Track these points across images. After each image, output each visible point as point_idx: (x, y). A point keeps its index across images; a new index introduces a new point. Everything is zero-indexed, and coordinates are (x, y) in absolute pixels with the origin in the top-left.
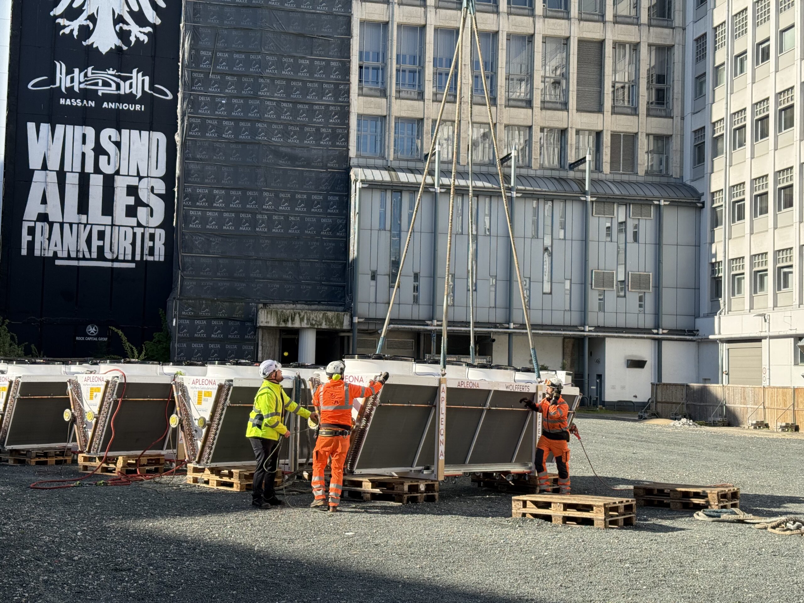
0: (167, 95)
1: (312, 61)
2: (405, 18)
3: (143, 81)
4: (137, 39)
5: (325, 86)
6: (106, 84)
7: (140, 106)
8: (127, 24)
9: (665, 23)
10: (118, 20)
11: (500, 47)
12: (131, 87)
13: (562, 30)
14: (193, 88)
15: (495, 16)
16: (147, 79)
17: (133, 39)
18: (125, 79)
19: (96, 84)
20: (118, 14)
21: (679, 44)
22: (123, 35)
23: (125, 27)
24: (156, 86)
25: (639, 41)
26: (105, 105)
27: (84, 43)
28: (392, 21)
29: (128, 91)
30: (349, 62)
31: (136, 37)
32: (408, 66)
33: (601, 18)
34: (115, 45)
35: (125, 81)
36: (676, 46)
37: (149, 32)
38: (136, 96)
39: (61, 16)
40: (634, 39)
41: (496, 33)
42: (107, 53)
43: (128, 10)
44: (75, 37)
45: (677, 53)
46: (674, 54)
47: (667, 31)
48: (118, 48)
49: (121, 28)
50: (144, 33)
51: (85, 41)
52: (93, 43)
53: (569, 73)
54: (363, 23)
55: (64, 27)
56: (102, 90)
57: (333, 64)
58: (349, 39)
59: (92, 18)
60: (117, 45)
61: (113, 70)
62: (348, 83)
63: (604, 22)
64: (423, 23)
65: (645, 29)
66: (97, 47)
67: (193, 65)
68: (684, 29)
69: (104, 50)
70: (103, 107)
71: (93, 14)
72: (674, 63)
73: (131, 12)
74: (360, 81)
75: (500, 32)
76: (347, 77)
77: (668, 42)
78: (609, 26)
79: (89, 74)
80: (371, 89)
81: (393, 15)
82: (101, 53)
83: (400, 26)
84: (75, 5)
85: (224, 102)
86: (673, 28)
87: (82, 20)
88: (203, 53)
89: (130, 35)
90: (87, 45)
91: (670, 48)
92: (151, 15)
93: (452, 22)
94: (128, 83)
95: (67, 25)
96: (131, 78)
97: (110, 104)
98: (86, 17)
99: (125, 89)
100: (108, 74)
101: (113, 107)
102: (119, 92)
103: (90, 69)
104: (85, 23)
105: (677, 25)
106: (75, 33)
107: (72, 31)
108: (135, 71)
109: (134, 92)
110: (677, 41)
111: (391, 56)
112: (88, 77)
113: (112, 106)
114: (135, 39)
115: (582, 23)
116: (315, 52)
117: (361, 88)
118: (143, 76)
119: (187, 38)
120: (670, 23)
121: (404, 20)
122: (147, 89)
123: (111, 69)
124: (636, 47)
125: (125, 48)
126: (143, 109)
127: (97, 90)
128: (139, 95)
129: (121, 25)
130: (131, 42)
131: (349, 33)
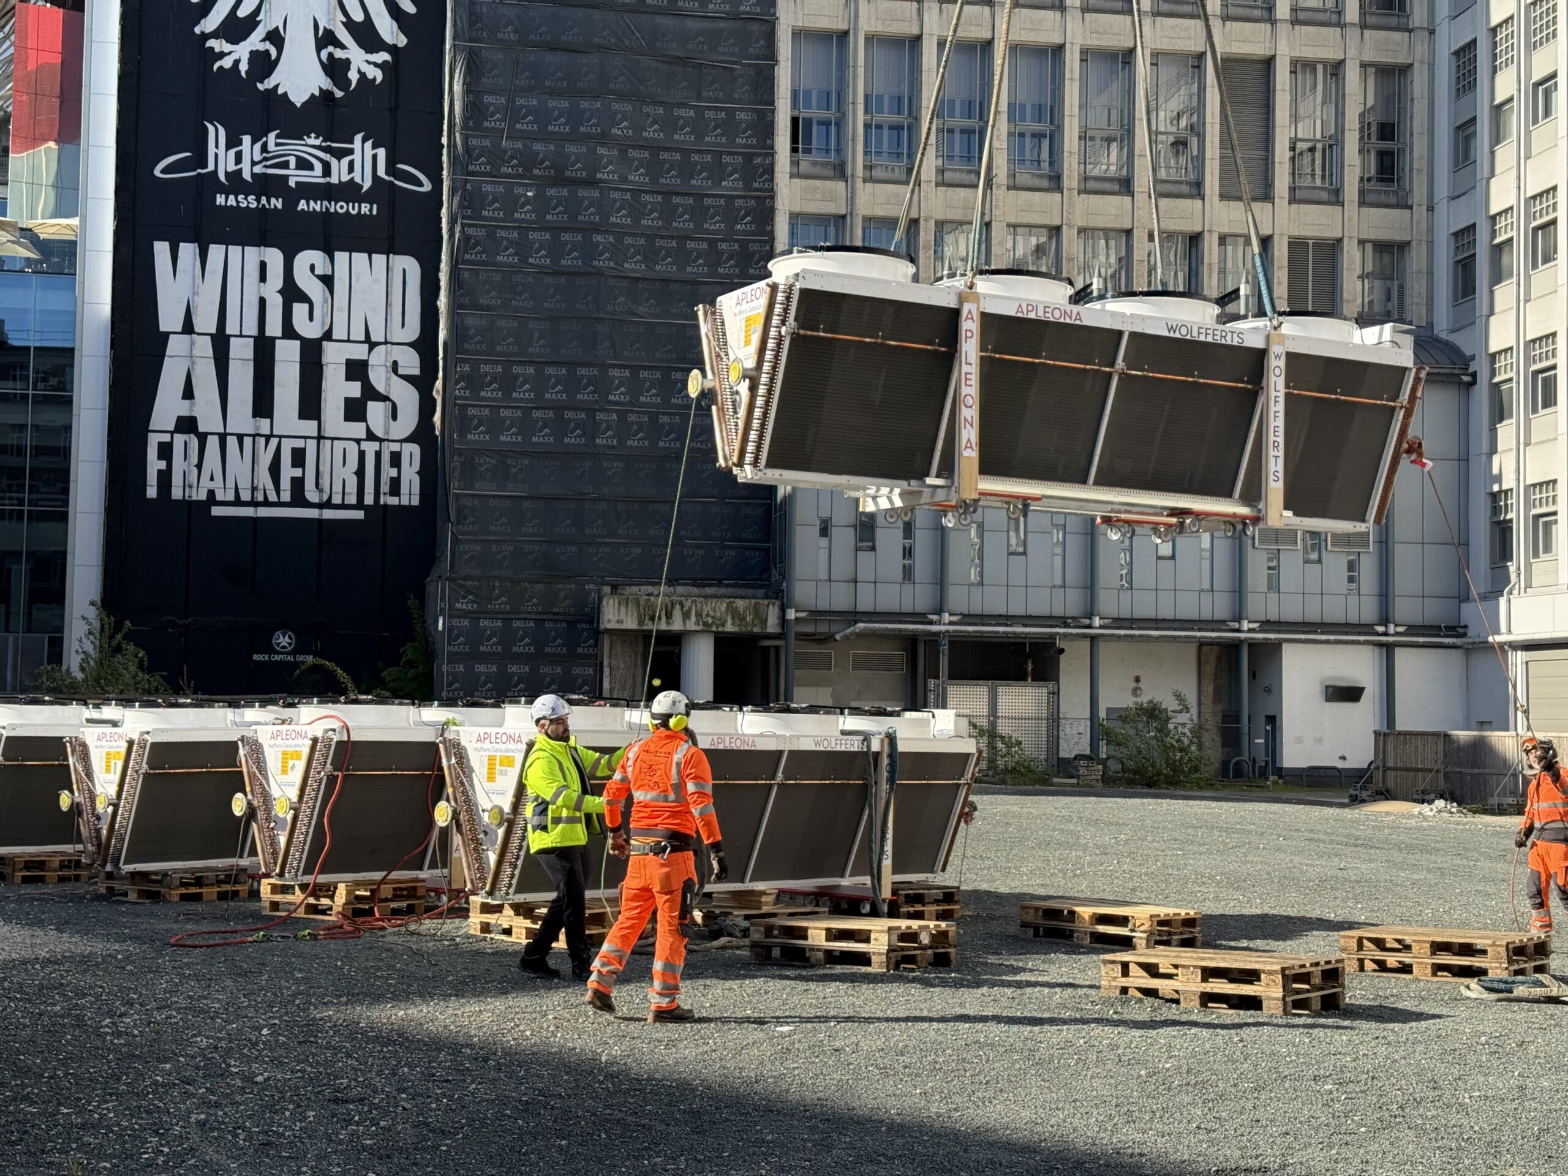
0: (421, 184)
1: (700, 111)
2: (880, 22)
3: (375, 157)
4: (362, 75)
5: (726, 159)
6: (304, 164)
7: (368, 206)
8: (343, 47)
9: (1394, 21)
10: (326, 39)
11: (1067, 76)
12: (351, 167)
13: (1190, 39)
14: (471, 168)
15: (1058, 14)
16: (381, 153)
17: (353, 76)
18: (340, 154)
19: (285, 165)
20: (325, 28)
21: (1422, 63)
22: (335, 69)
23: (339, 54)
24: (400, 166)
25: (1342, 57)
26: (302, 205)
27: (260, 86)
28: (856, 29)
29: (345, 178)
30: (773, 111)
31: (359, 71)
32: (887, 117)
33: (1266, 14)
34: (321, 89)
35: (339, 160)
36: (1416, 66)
37: (385, 62)
38: (361, 187)
39: (215, 35)
40: (1332, 54)
41: (1059, 49)
42: (304, 104)
43: (344, 20)
44: (243, 74)
45: (1418, 80)
46: (1412, 82)
47: (1396, 36)
48: (326, 95)
49: (331, 55)
50: (376, 65)
51: (262, 82)
52: (277, 86)
53: (1204, 123)
54: (798, 34)
55: (222, 55)
56: (295, 177)
57: (742, 116)
58: (772, 67)
59: (275, 37)
60: (324, 88)
61: (317, 138)
62: (770, 152)
63: (1273, 22)
64: (915, 31)
65: (1353, 34)
66: (285, 94)
67: (471, 123)
68: (1432, 32)
69: (298, 98)
70: (299, 208)
71: (277, 28)
72: (1412, 99)
73: (350, 24)
74: (794, 150)
75: (1068, 46)
76: (769, 142)
77: (1401, 59)
78: (1283, 29)
79: (271, 146)
80: (815, 163)
81: (857, 16)
82: (293, 104)
83: (870, 39)
84: (242, 13)
85: (530, 194)
86: (1410, 31)
87: (255, 41)
88: (488, 99)
89: (349, 69)
90: (266, 90)
91: (1404, 70)
92: (387, 29)
93: (973, 28)
94: (345, 161)
95: (226, 51)
96: (351, 152)
97: (312, 203)
98: (263, 36)
99: (340, 172)
100: (306, 145)
101: (318, 209)
102: (328, 179)
103: (272, 136)
104: (261, 47)
105: (1417, 24)
106: (244, 67)
107: (237, 62)
108: (358, 138)
109: (358, 180)
110: (1418, 56)
111: (854, 97)
112: (268, 152)
113: (316, 206)
114: (358, 76)
115: (1228, 23)
116: (705, 94)
117: (795, 163)
118: (374, 147)
119: (458, 71)
120: (1404, 20)
121: (879, 28)
122: (381, 172)
123: (313, 135)
124: (1336, 69)
125: (339, 94)
126: (375, 212)
127: (286, 177)
128: (367, 184)
129: (330, 49)
130: (350, 81)
131: (771, 55)
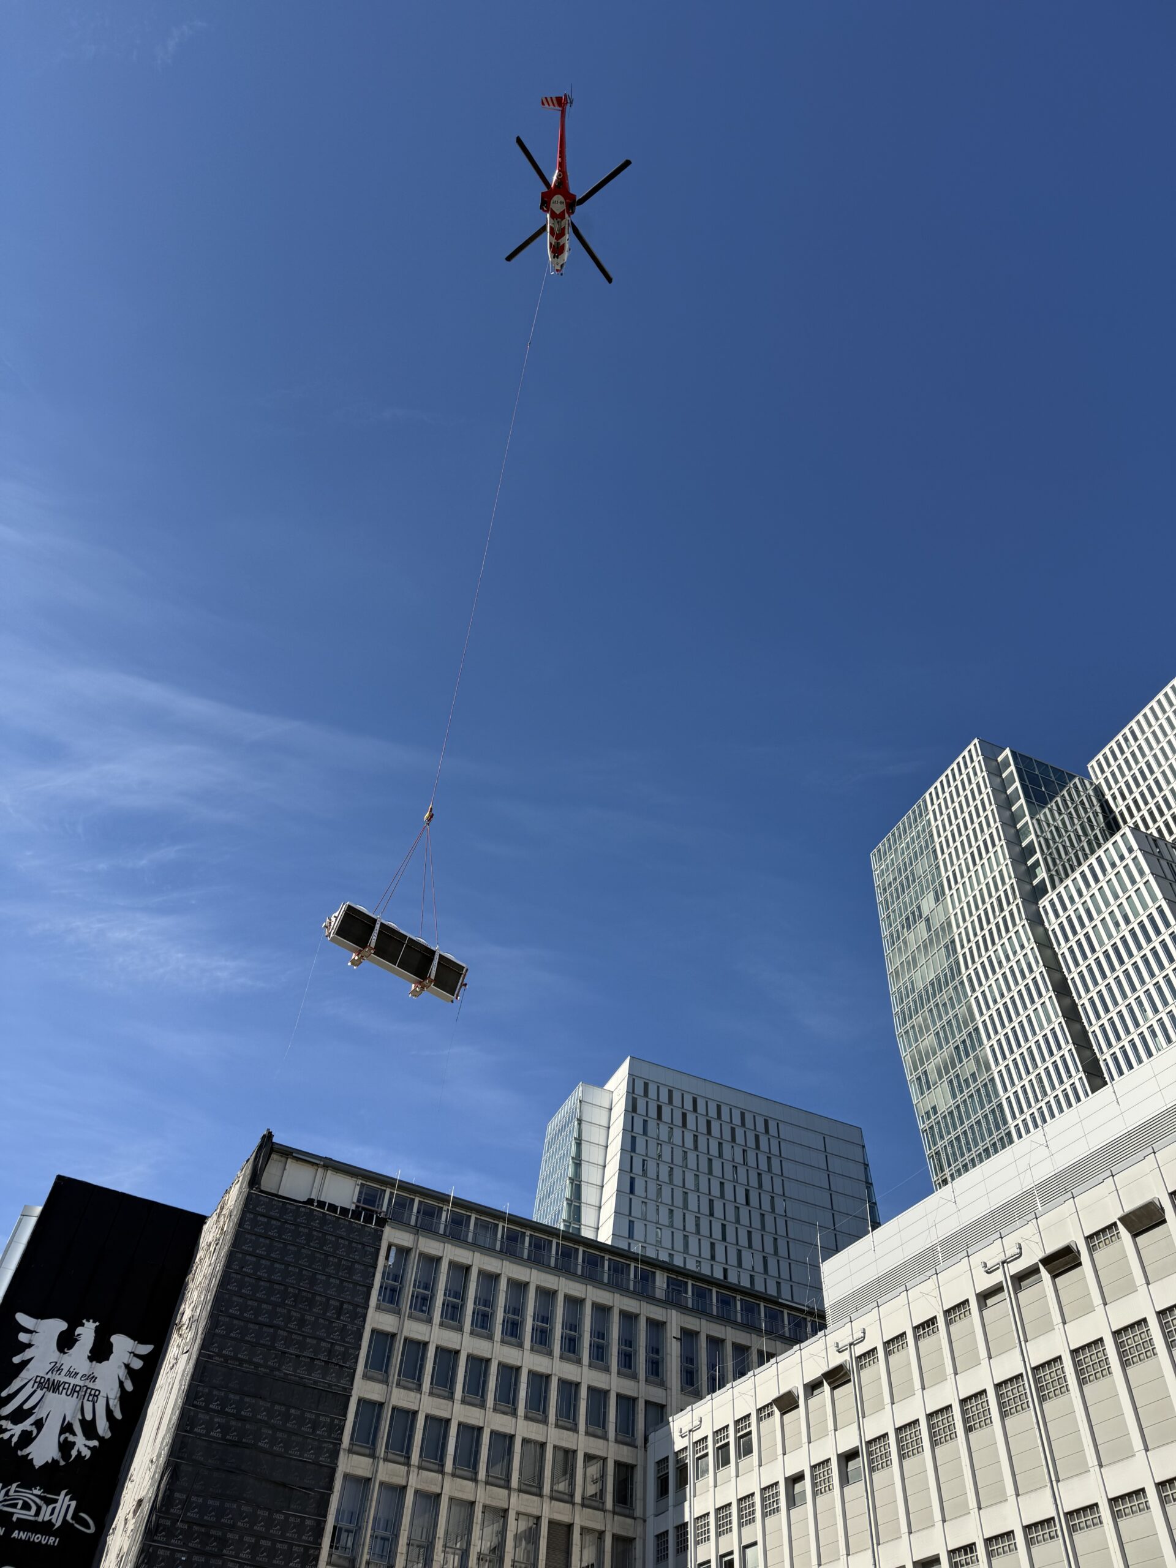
0: (88, 1527)
1: (287, 1516)
2: (387, 1476)
4: (79, 1452)
5: (295, 1549)
7: (54, 1539)
8: (74, 1434)
9: (627, 1512)
10: (67, 1428)
11: (475, 1521)
13: (534, 1507)
14: (156, 1538)
15: (474, 1484)
16: (74, 1503)
17: (74, 1453)
18: (49, 1501)
19: (15, 1506)
20: (69, 1422)
21: (640, 1538)
22: (65, 1447)
23: (71, 1438)
24: (82, 1515)
25: (604, 1529)
26: (15, 1534)
27: (19, 1453)
28: (375, 1478)
29: (47, 1518)
30: (325, 1522)
31: (78, 1450)
32: (381, 1533)
33: (570, 1499)
34: (53, 1459)
35: (47, 1506)
36: (637, 1539)
37: (95, 1446)
38: (54, 1525)
40: (599, 1526)
41: (473, 1503)
42: (40, 1467)
43: (81, 1418)
45: (638, 1545)
46: (635, 1549)
47: (629, 1521)
49: (66, 1438)
50: (89, 1448)
51: (21, 1450)
52: (29, 1454)
53: (538, 1559)
54: (346, 1476)
55: (6, 1430)
56: (19, 1514)
57: (308, 1522)
58: (330, 1494)
59: (39, 1424)
60: (55, 1458)
61: (40, 1490)
62: (319, 1549)
63: (573, 1504)
64: (404, 1484)
65: (609, 1516)
68: (645, 1521)
69: (38, 1463)
70: (12, 1536)
71: (42, 1418)
72: (635, 1559)
73: (83, 1421)
74: (331, 1547)
75: (477, 1503)
76: (319, 1540)
77: (630, 1534)
78: (578, 1508)
79: (11, 1493)
80: (340, 1557)
81: (377, 1471)
82: (33, 1466)
83: (381, 1484)
84: (26, 1407)
85: (183, 1558)
86: (635, 1519)
87: (27, 1425)
88: (177, 1495)
89: (73, 1448)
90: (22, 1456)
91: (631, 1540)
92: (102, 1427)
93: (433, 1486)
94: (51, 1507)
95: (9, 1428)
96: (56, 1501)
97: (21, 1533)
98: (32, 1422)
99: (45, 1515)
100: (32, 1494)
101: (23, 1538)
102: (36, 1518)
103: (15, 1485)
104: (29, 1428)
105: (638, 1515)
106: (15, 1440)
107: (12, 1436)
108: (63, 1492)
109: (54, 1521)
110: (638, 1534)
111: (368, 1519)
112: (9, 1496)
113: (23, 1536)
114: (76, 1453)
115: (553, 1501)
116: (292, 1506)
117: (330, 1555)
118: (71, 1500)
119: (166, 1475)
120: (631, 1512)
121: (386, 1479)
122: (69, 1518)
123: (38, 1488)
124: (601, 1534)
125: (62, 1463)
126: (56, 1544)
127: (12, 1514)
128: (58, 1524)
129: (67, 1435)
130: (71, 1456)
131: (330, 1487)
